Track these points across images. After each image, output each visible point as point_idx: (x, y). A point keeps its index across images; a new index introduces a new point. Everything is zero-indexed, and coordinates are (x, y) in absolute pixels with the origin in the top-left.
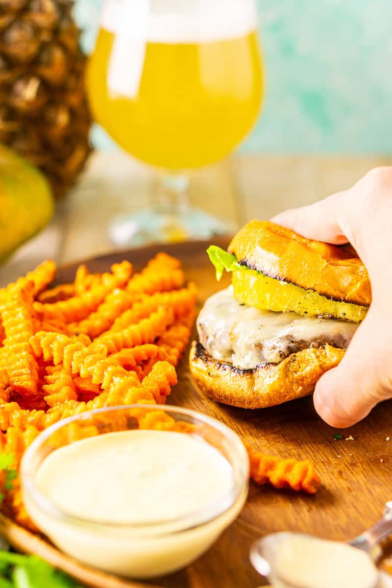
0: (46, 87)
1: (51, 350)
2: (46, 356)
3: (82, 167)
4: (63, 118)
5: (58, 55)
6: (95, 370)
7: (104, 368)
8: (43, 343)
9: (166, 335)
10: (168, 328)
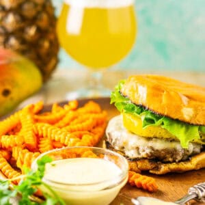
0: (39, 30)
1: (42, 130)
2: (40, 133)
3: (55, 67)
4: (46, 44)
5: (45, 17)
6: (62, 137)
7: (66, 135)
8: (39, 128)
9: (93, 131)
10: (94, 128)
